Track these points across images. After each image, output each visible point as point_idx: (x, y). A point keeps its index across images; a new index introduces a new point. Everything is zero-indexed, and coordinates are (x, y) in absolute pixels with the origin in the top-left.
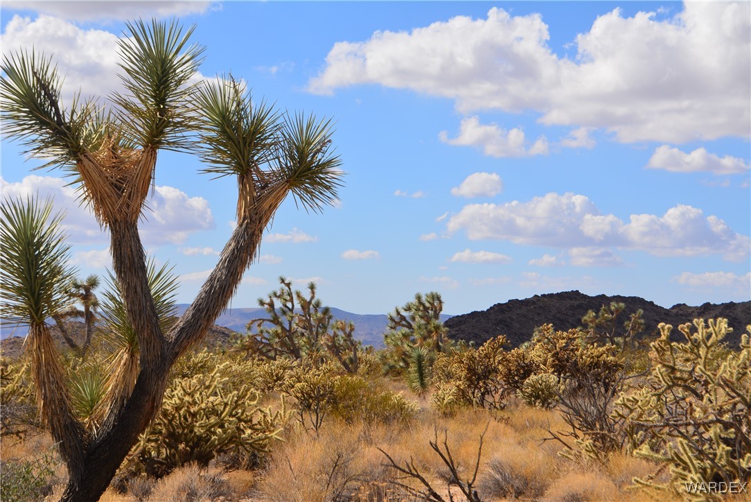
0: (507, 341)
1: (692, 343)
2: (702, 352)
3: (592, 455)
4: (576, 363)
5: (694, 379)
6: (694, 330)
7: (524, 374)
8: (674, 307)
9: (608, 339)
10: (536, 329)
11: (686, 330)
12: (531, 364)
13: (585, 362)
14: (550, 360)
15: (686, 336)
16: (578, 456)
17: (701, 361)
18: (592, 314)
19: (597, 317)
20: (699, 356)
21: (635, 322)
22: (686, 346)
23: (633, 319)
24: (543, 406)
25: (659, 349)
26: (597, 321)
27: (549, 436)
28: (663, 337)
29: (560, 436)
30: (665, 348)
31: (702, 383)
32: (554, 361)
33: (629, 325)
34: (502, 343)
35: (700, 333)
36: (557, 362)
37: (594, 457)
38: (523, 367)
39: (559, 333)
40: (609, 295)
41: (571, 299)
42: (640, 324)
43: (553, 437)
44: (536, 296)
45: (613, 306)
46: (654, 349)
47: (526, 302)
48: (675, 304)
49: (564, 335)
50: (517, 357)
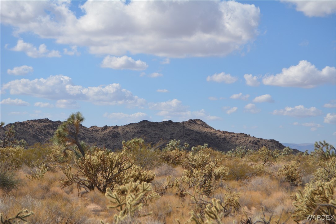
8: (91, 127)
41: (44, 122)
44: (28, 120)
47: (23, 123)
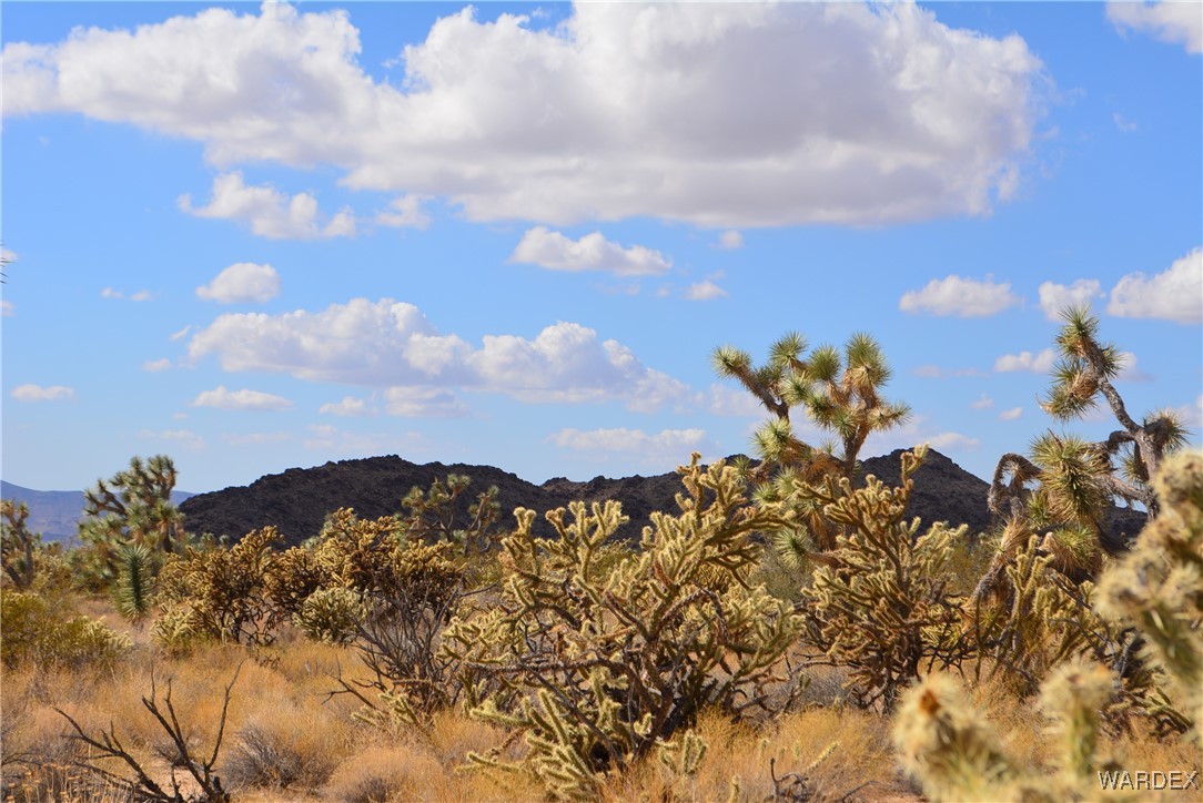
0: (278, 534)
1: (566, 540)
2: (582, 553)
3: (406, 717)
4: (389, 571)
5: (568, 595)
6: (569, 519)
7: (306, 588)
8: (548, 483)
9: (441, 534)
10: (328, 516)
11: (557, 519)
12: (317, 572)
13: (404, 570)
14: (348, 566)
15: (557, 528)
16: (385, 719)
17: (580, 568)
18: (417, 493)
19: (425, 498)
20: (577, 560)
21: (486, 507)
22: (557, 544)
23: (482, 501)
24: (334, 639)
25: (515, 548)
26: (426, 504)
27: (341, 688)
28: (522, 530)
29: (357, 688)
30: (524, 547)
31: (581, 602)
32: (354, 568)
33: (476, 511)
34: (270, 538)
35: (579, 524)
36: (359, 569)
37: (410, 720)
38: (304, 578)
39: (364, 522)
40: (446, 463)
41: (386, 469)
42: (495, 509)
43: (346, 689)
44: (329, 463)
45: (452, 480)
46: (506, 549)
47: (314, 473)
48: (550, 478)
49: (371, 527)
50: (295, 561)
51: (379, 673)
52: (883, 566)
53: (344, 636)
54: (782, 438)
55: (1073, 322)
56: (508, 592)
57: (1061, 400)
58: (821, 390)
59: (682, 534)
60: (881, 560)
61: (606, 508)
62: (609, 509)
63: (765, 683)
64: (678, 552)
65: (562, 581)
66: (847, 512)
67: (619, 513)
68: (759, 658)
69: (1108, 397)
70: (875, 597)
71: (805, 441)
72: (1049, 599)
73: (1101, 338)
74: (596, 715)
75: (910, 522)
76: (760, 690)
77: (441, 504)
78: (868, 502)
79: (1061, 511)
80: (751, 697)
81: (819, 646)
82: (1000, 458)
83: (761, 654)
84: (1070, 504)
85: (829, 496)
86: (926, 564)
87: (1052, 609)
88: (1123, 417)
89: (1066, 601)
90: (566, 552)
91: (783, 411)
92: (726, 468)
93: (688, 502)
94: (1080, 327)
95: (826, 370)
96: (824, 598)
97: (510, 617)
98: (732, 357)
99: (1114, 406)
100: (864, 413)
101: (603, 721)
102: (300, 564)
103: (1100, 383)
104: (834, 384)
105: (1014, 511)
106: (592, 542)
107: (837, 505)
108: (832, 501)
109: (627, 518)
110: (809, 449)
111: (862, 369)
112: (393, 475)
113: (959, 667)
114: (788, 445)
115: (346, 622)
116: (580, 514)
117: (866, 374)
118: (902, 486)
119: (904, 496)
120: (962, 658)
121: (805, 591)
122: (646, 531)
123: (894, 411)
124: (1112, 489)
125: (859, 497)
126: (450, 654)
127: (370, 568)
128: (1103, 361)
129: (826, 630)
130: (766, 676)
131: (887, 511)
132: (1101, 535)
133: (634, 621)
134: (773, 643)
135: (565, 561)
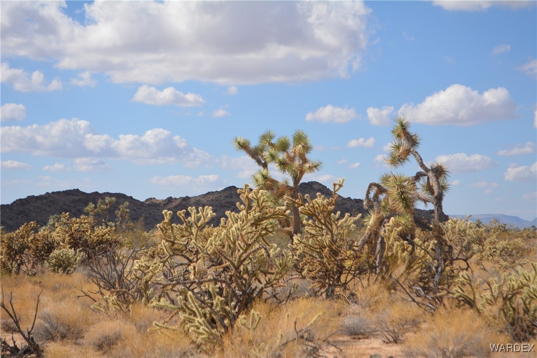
0: (37, 225)
1: (187, 224)
2: (194, 230)
3: (116, 307)
4: (86, 241)
5: (188, 250)
6: (188, 214)
7: (48, 250)
8: (147, 200)
9: (103, 224)
10: (51, 217)
11: (182, 215)
12: (53, 242)
13: (93, 240)
14: (67, 239)
15: (182, 219)
16: (107, 308)
17: (193, 237)
18: (92, 205)
19: (96, 207)
20: (191, 233)
21: (123, 211)
22: (182, 226)
23: (121, 209)
24: (63, 272)
25: (163, 229)
26: (96, 210)
27: (82, 294)
28: (166, 220)
29: (89, 294)
30: (167, 228)
31: (194, 253)
32: (70, 240)
33: (118, 213)
34: (33, 227)
35: (193, 217)
36: (72, 240)
37: (118, 308)
38: (47, 245)
39: (74, 219)
40: (101, 192)
41: (73, 195)
42: (127, 212)
43: (84, 295)
44: (47, 193)
45: (107, 199)
46: (159, 229)
47: (40, 198)
48: (148, 198)
49: (78, 221)
50: (43, 237)
51: (100, 287)
52: (325, 234)
53: (69, 270)
54: (265, 178)
55: (399, 123)
56: (161, 249)
57: (394, 158)
58: (282, 156)
59: (240, 221)
60: (324, 231)
61: (205, 210)
62: (206, 210)
63: (276, 287)
64: (239, 229)
65: (185, 243)
66: (309, 210)
67: (211, 212)
68: (276, 276)
69: (415, 156)
70: (322, 247)
71: (275, 179)
72: (400, 247)
73: (411, 131)
74: (212, 304)
75: (335, 214)
76: (274, 290)
77: (103, 210)
78: (319, 205)
79: (397, 208)
80: (270, 293)
81: (297, 270)
82: (368, 185)
83: (277, 274)
84: (401, 205)
85: (300, 203)
86: (344, 232)
87: (402, 251)
88: (422, 165)
89: (408, 248)
90: (186, 230)
91: (265, 166)
92: (261, 191)
93: (242, 206)
94: (402, 125)
95: (284, 147)
96: (300, 249)
97: (162, 260)
98: (242, 141)
99: (418, 160)
100: (301, 166)
101: (216, 307)
102: (45, 238)
103: (411, 150)
104: (288, 153)
105: (375, 208)
106: (199, 225)
107: (305, 207)
108: (302, 205)
109: (214, 214)
110: (277, 182)
111: (300, 146)
112: (77, 198)
113: (359, 278)
114: (268, 181)
115: (70, 264)
116: (193, 212)
117: (302, 149)
118: (333, 198)
119: (334, 202)
120: (360, 274)
121: (290, 246)
122: (223, 220)
123: (315, 164)
124: (418, 197)
125: (314, 203)
126: (137, 277)
127: (77, 239)
128: (413, 141)
129: (302, 263)
130: (277, 284)
131: (327, 209)
132: (414, 218)
133: (229, 260)
134: (282, 269)
135: (186, 234)
